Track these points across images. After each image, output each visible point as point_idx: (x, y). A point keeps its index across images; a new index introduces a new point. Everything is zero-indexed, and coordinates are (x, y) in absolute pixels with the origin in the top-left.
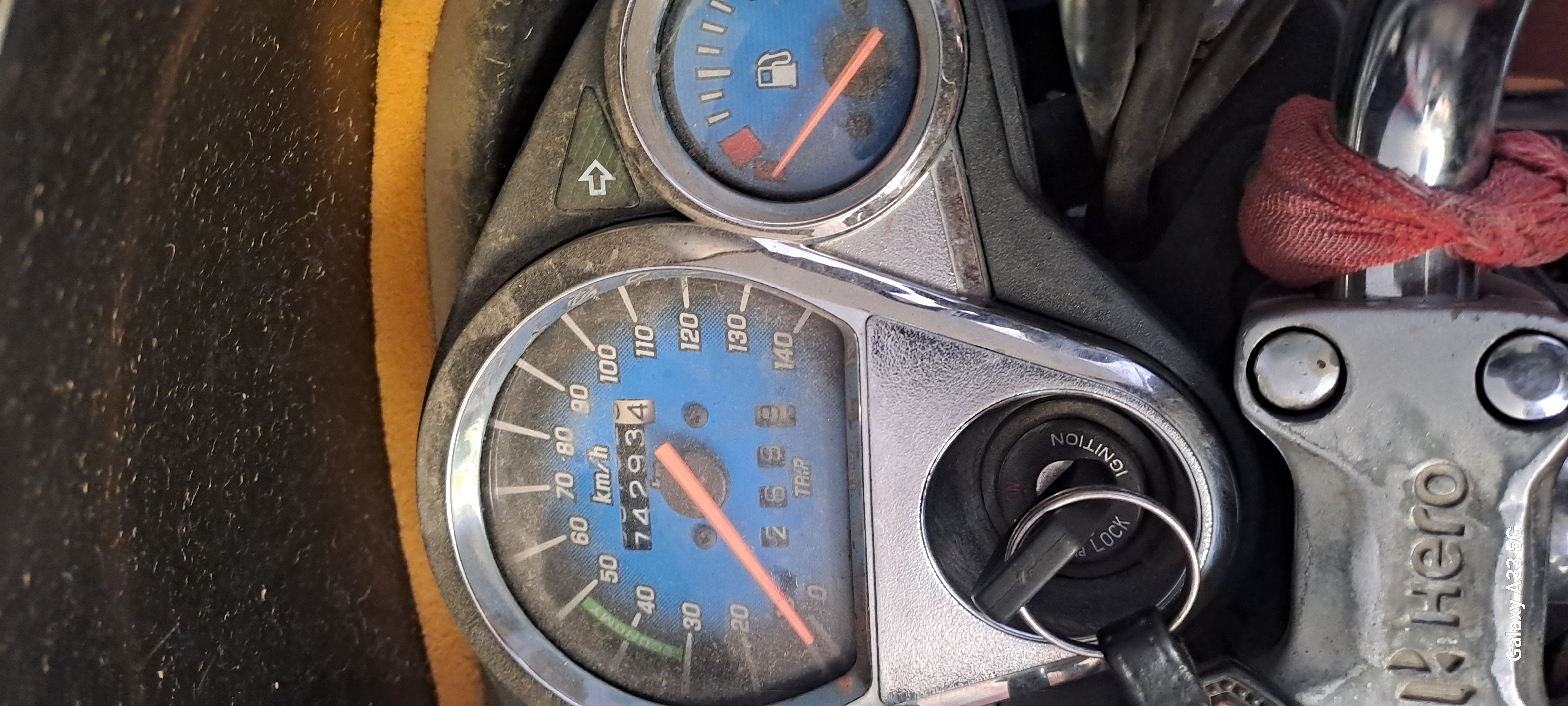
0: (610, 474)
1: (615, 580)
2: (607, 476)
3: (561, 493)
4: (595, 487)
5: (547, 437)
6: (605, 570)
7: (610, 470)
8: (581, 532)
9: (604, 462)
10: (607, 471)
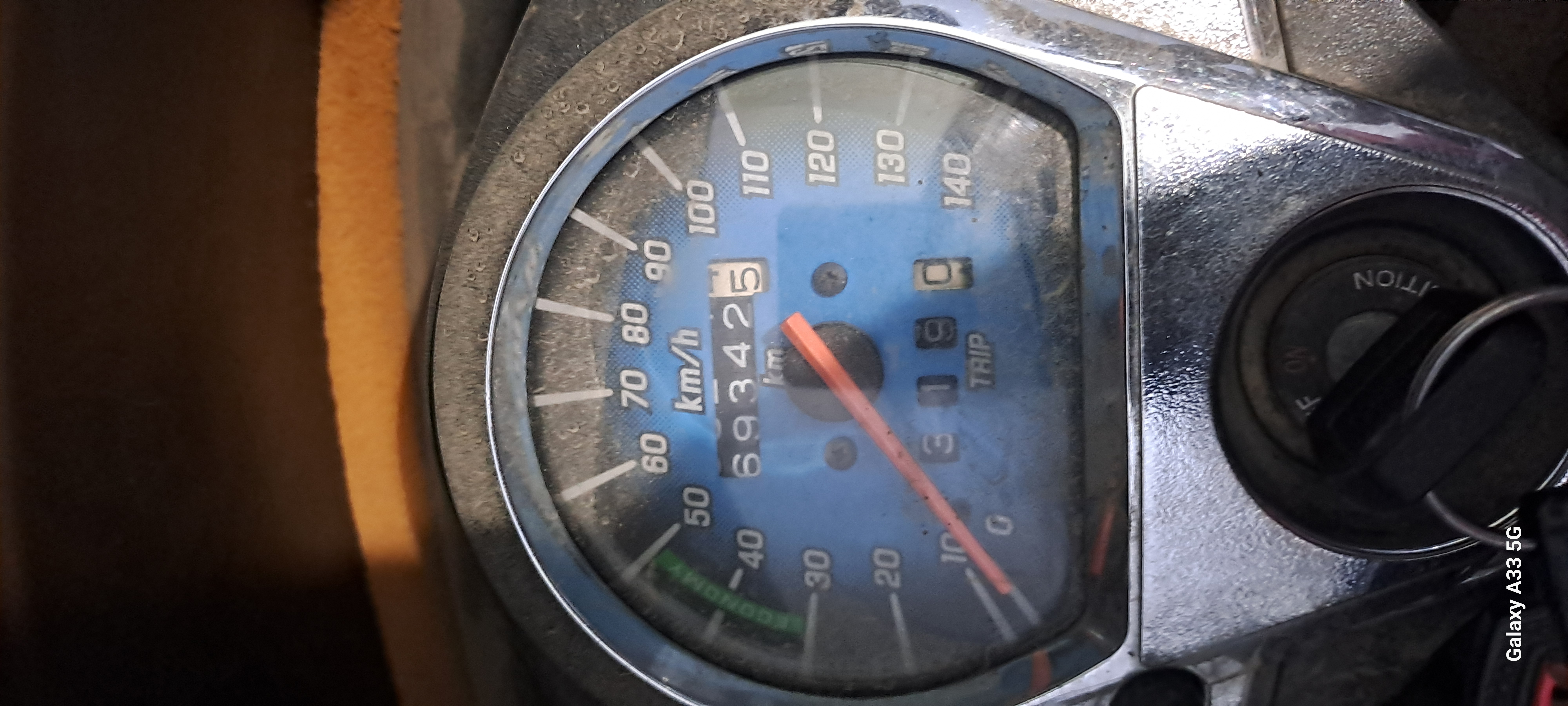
0: (701, 369)
1: (706, 523)
2: (697, 373)
3: (629, 400)
4: (679, 387)
5: (609, 318)
6: (692, 509)
7: (701, 364)
8: (656, 455)
9: (692, 351)
10: (697, 364)
